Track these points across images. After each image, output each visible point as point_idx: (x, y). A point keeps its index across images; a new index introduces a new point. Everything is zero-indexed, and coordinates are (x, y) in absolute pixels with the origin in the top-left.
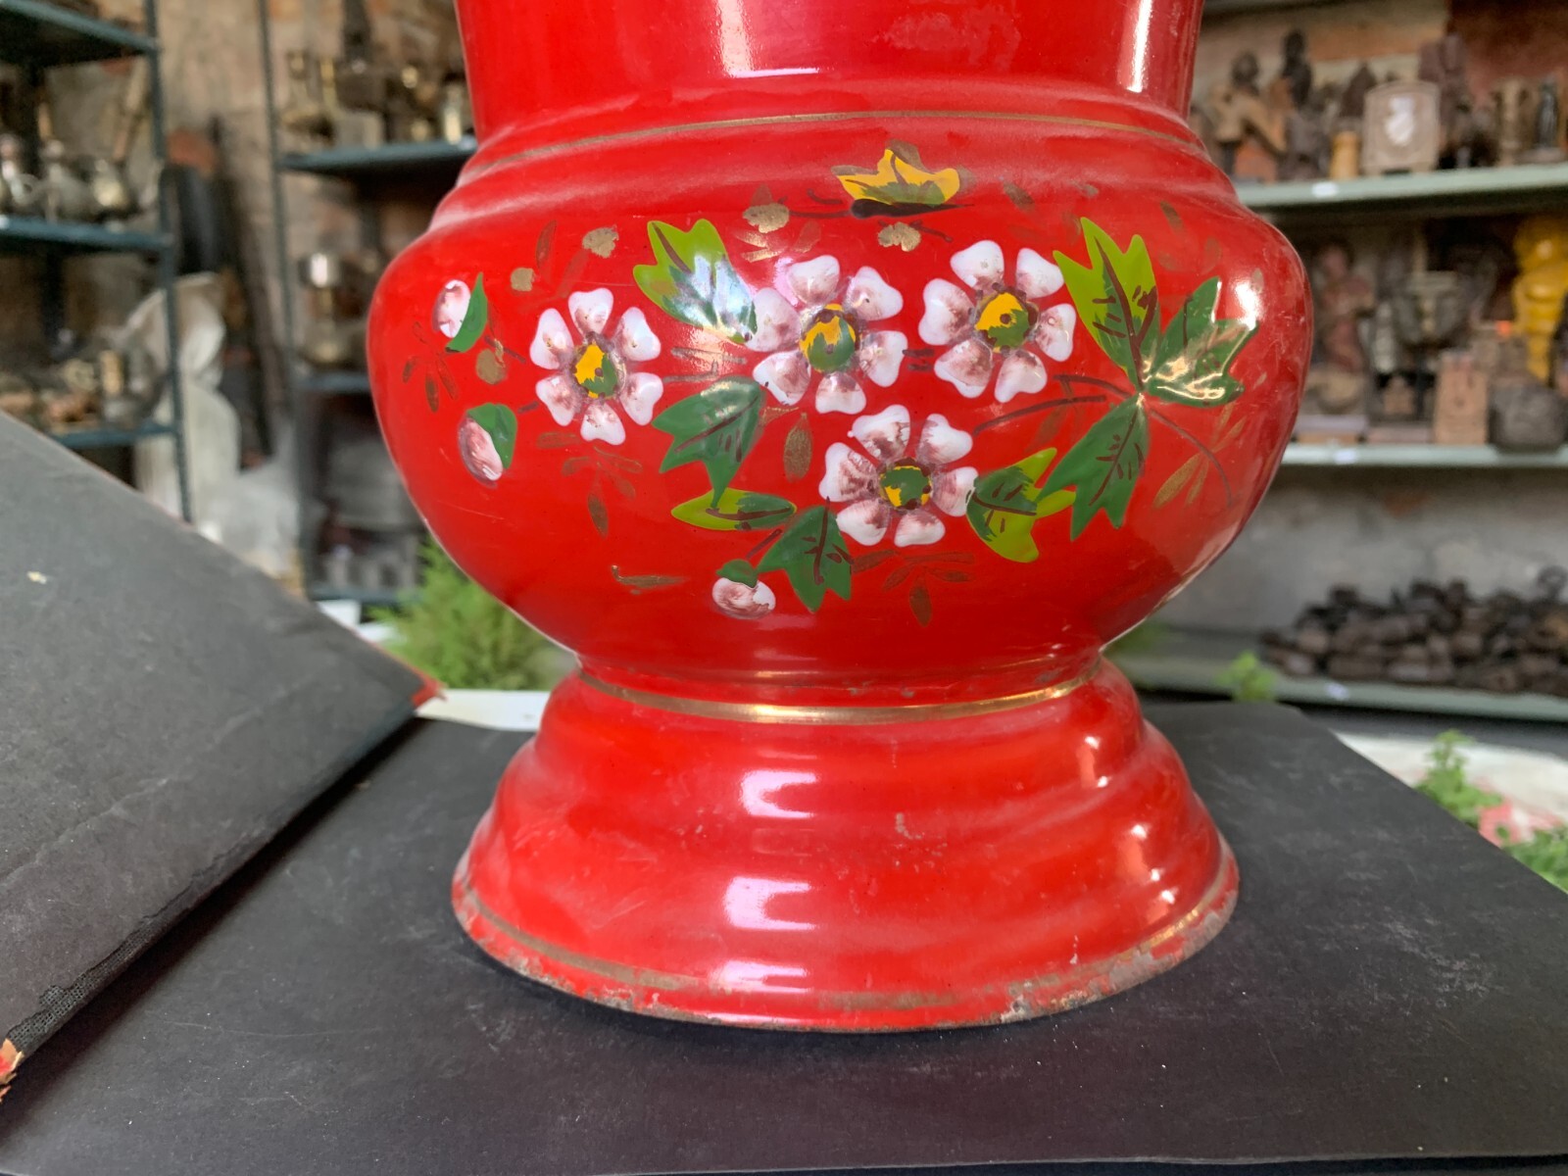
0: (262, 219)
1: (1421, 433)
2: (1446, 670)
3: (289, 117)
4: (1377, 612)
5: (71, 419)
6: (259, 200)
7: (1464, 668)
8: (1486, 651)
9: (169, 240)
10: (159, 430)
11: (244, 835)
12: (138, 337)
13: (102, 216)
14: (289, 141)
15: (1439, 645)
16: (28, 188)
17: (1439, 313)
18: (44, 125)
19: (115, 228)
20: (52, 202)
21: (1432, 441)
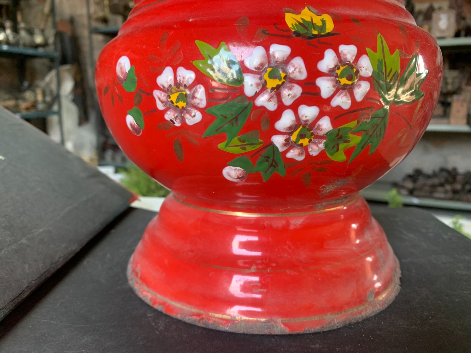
0: (86, 49)
1: (445, 121)
2: (450, 195)
3: (95, 16)
4: (428, 177)
5: (27, 109)
6: (85, 43)
7: (456, 195)
8: (463, 189)
9: (57, 55)
10: (55, 113)
11: (70, 249)
12: (48, 85)
13: (37, 46)
14: (95, 24)
15: (448, 187)
16: (14, 37)
17: (453, 83)
18: (19, 18)
19: (41, 51)
20: (21, 42)
21: (449, 123)
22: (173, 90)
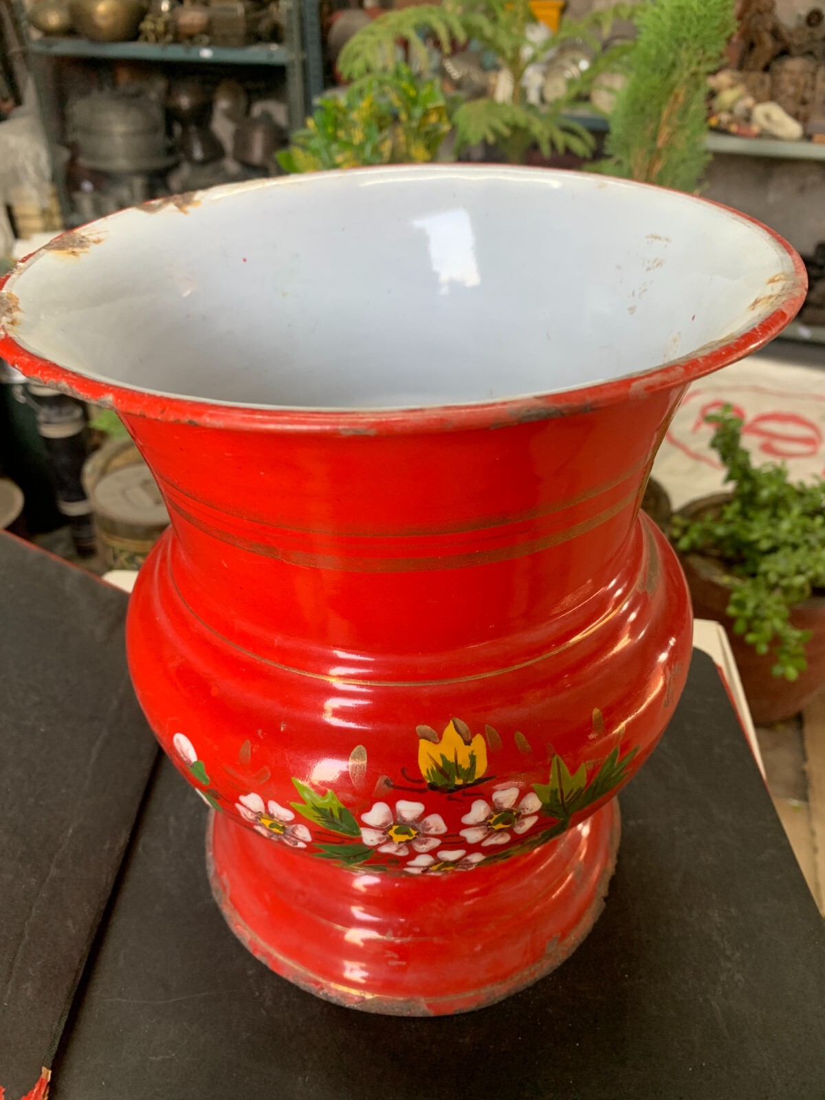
22: (263, 816)
